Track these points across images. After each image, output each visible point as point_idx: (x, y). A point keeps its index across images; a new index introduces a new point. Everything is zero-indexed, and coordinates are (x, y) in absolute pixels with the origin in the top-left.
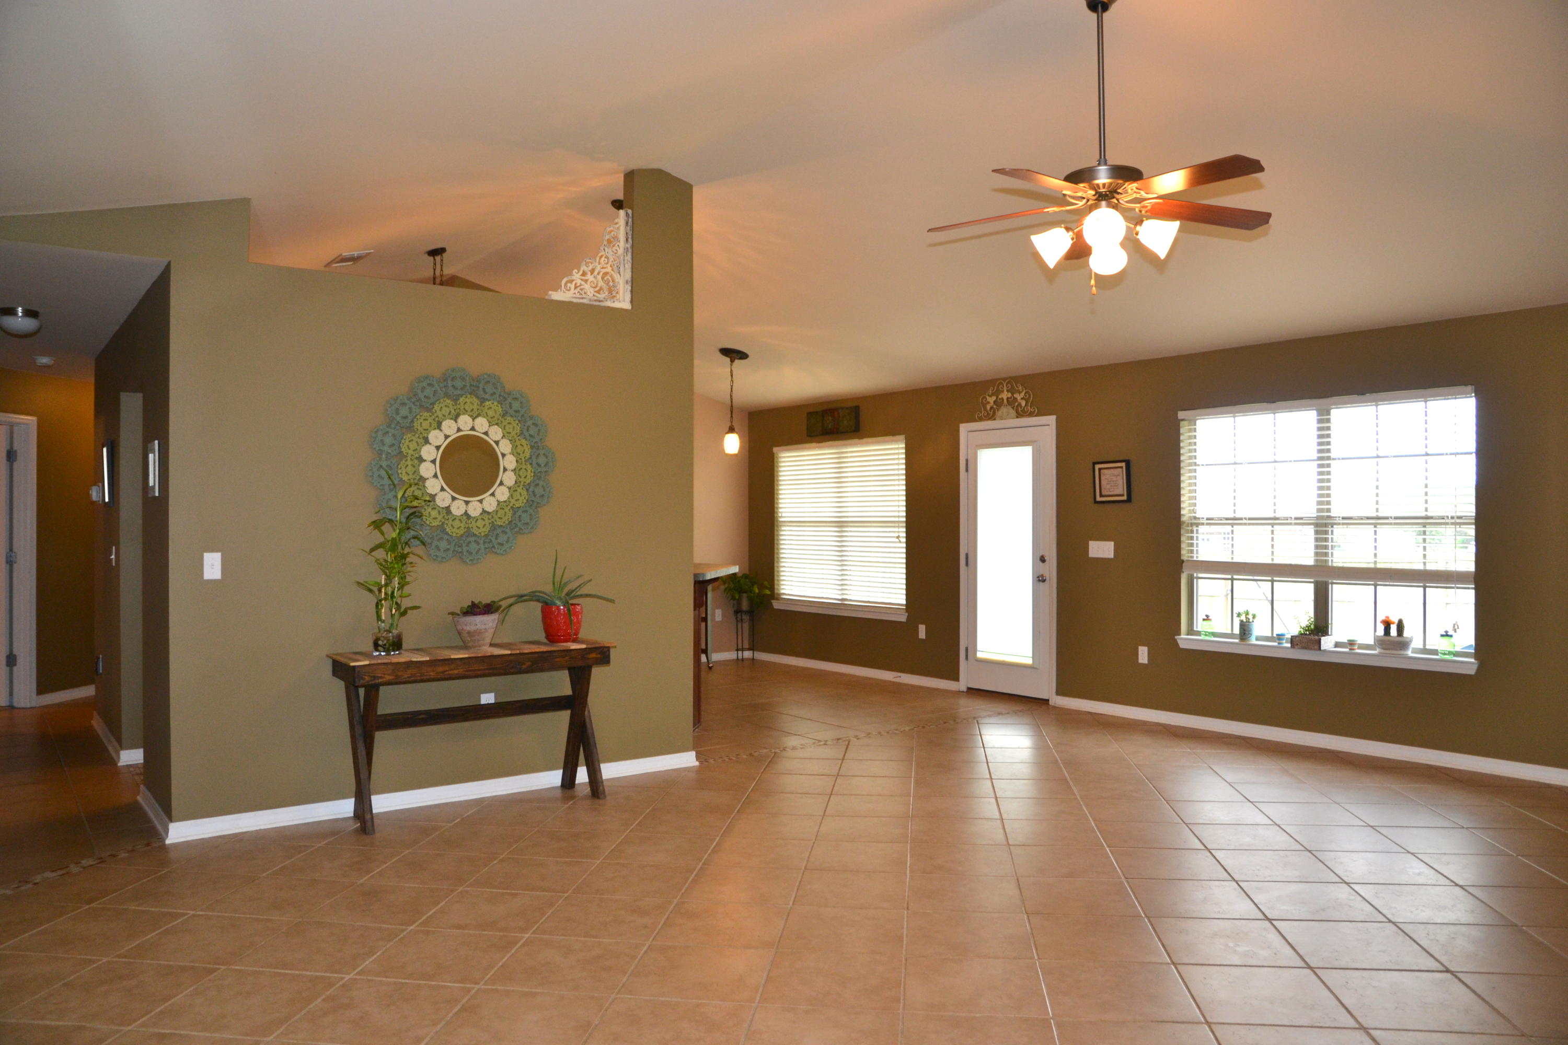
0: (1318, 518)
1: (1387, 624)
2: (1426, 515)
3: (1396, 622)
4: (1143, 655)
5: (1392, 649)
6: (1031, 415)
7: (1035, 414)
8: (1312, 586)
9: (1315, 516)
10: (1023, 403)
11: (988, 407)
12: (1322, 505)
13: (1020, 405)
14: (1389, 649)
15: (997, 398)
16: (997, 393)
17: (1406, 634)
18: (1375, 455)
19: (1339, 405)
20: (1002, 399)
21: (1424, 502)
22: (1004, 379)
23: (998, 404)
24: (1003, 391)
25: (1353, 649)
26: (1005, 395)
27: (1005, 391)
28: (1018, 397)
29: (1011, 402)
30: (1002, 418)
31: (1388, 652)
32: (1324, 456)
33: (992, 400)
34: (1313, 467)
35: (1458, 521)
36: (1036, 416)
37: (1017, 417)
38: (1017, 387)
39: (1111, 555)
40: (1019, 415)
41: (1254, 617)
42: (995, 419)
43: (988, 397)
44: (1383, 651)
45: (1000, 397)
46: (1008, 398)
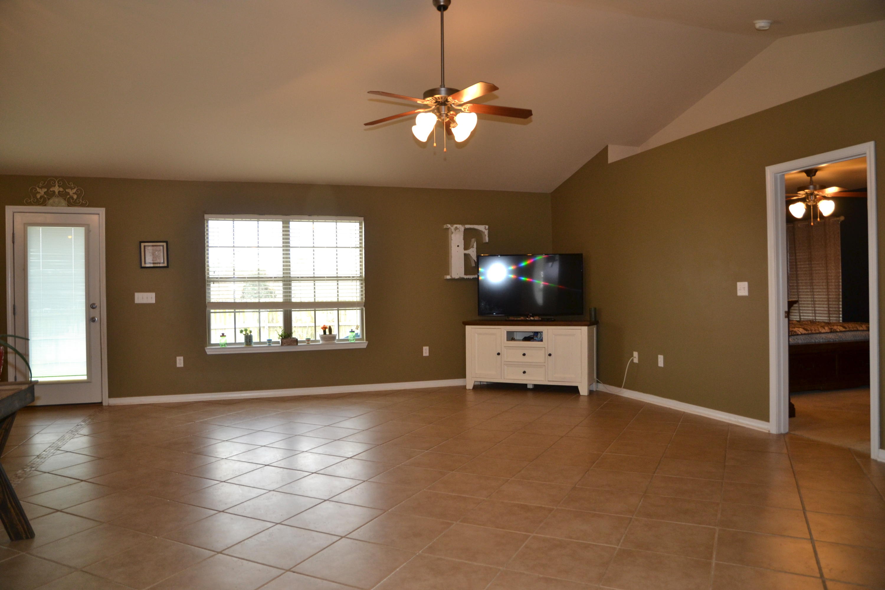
0: (283, 277)
1: (324, 328)
2: (337, 276)
3: (328, 327)
4: (180, 362)
5: (329, 341)
6: (83, 205)
7: (87, 206)
8: (282, 313)
9: (282, 276)
10: (75, 197)
11: (38, 196)
12: (287, 270)
13: (72, 198)
14: (328, 341)
15: (48, 190)
16: (48, 186)
17: (333, 333)
18: (313, 246)
19: (294, 220)
20: (54, 192)
21: (336, 270)
22: (56, 177)
23: (50, 195)
24: (55, 186)
25: (309, 343)
26: (56, 189)
27: (57, 185)
28: (71, 192)
29: (63, 195)
30: (52, 206)
31: (328, 342)
32: (286, 246)
33: (42, 191)
34: (280, 251)
35: (353, 279)
36: (86, 207)
37: (68, 206)
38: (69, 184)
39: (153, 301)
40: (70, 205)
41: (251, 332)
42: (45, 205)
43: (38, 189)
44: (324, 342)
45: (51, 190)
46: (59, 192)
